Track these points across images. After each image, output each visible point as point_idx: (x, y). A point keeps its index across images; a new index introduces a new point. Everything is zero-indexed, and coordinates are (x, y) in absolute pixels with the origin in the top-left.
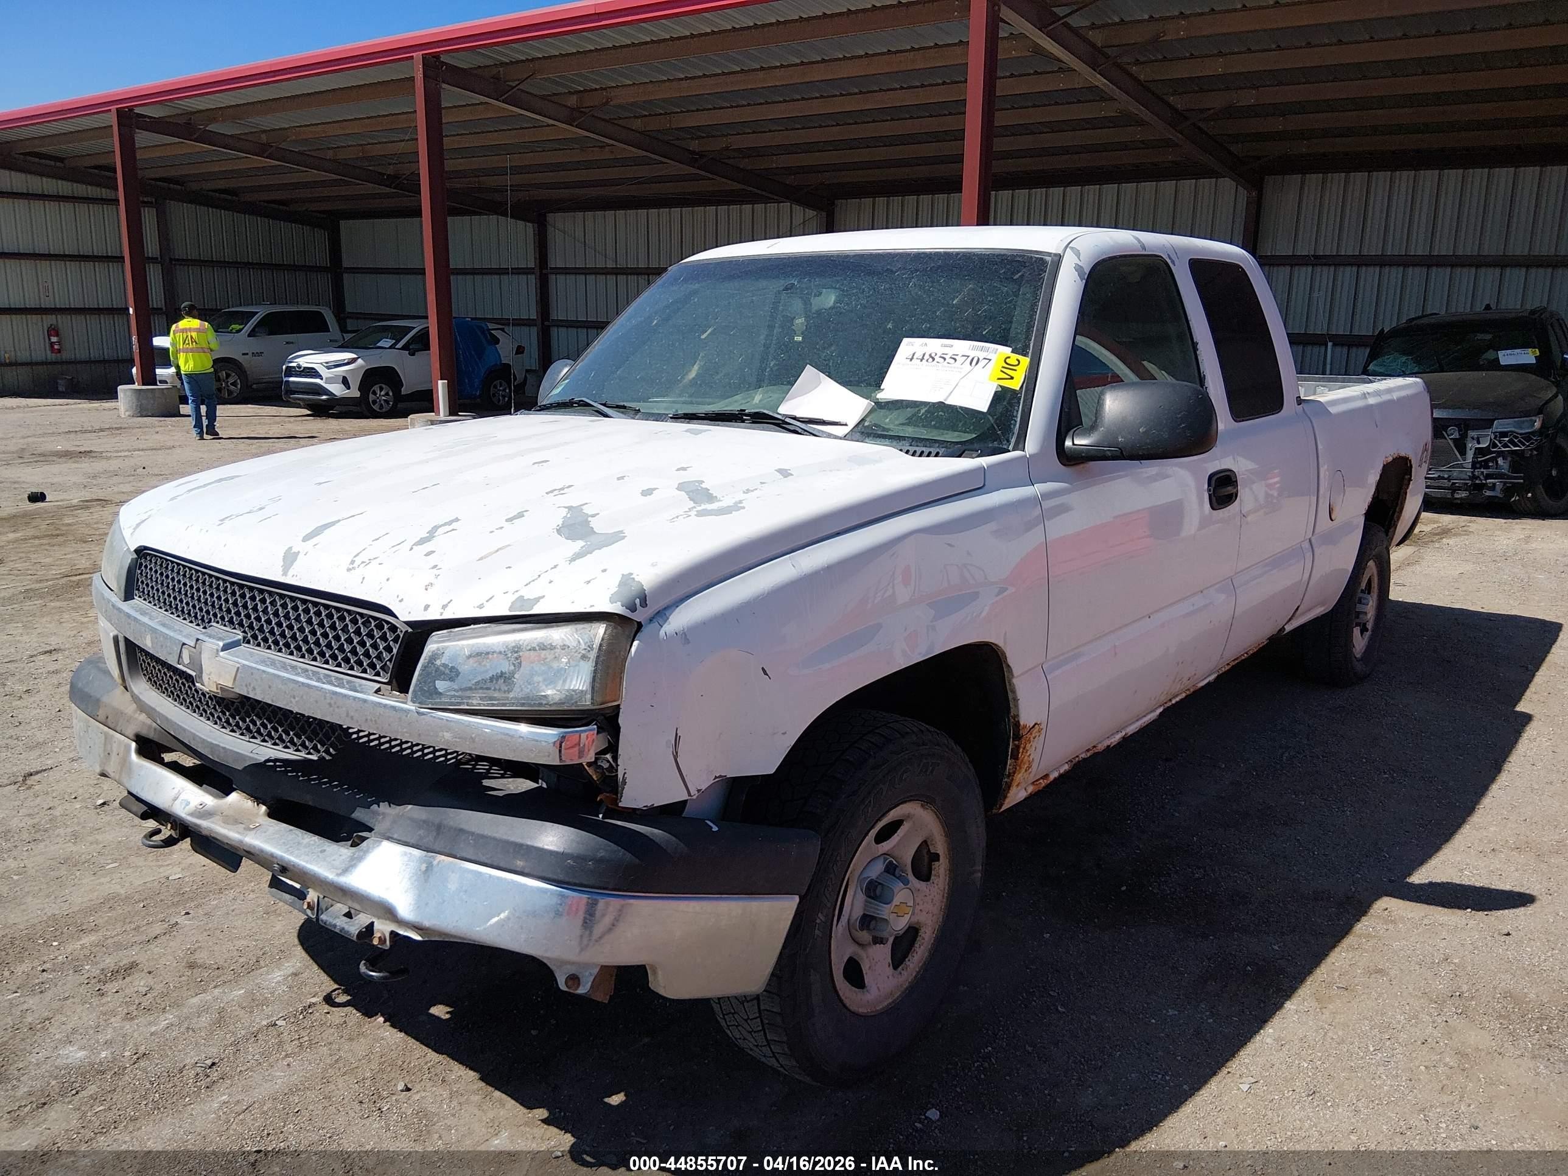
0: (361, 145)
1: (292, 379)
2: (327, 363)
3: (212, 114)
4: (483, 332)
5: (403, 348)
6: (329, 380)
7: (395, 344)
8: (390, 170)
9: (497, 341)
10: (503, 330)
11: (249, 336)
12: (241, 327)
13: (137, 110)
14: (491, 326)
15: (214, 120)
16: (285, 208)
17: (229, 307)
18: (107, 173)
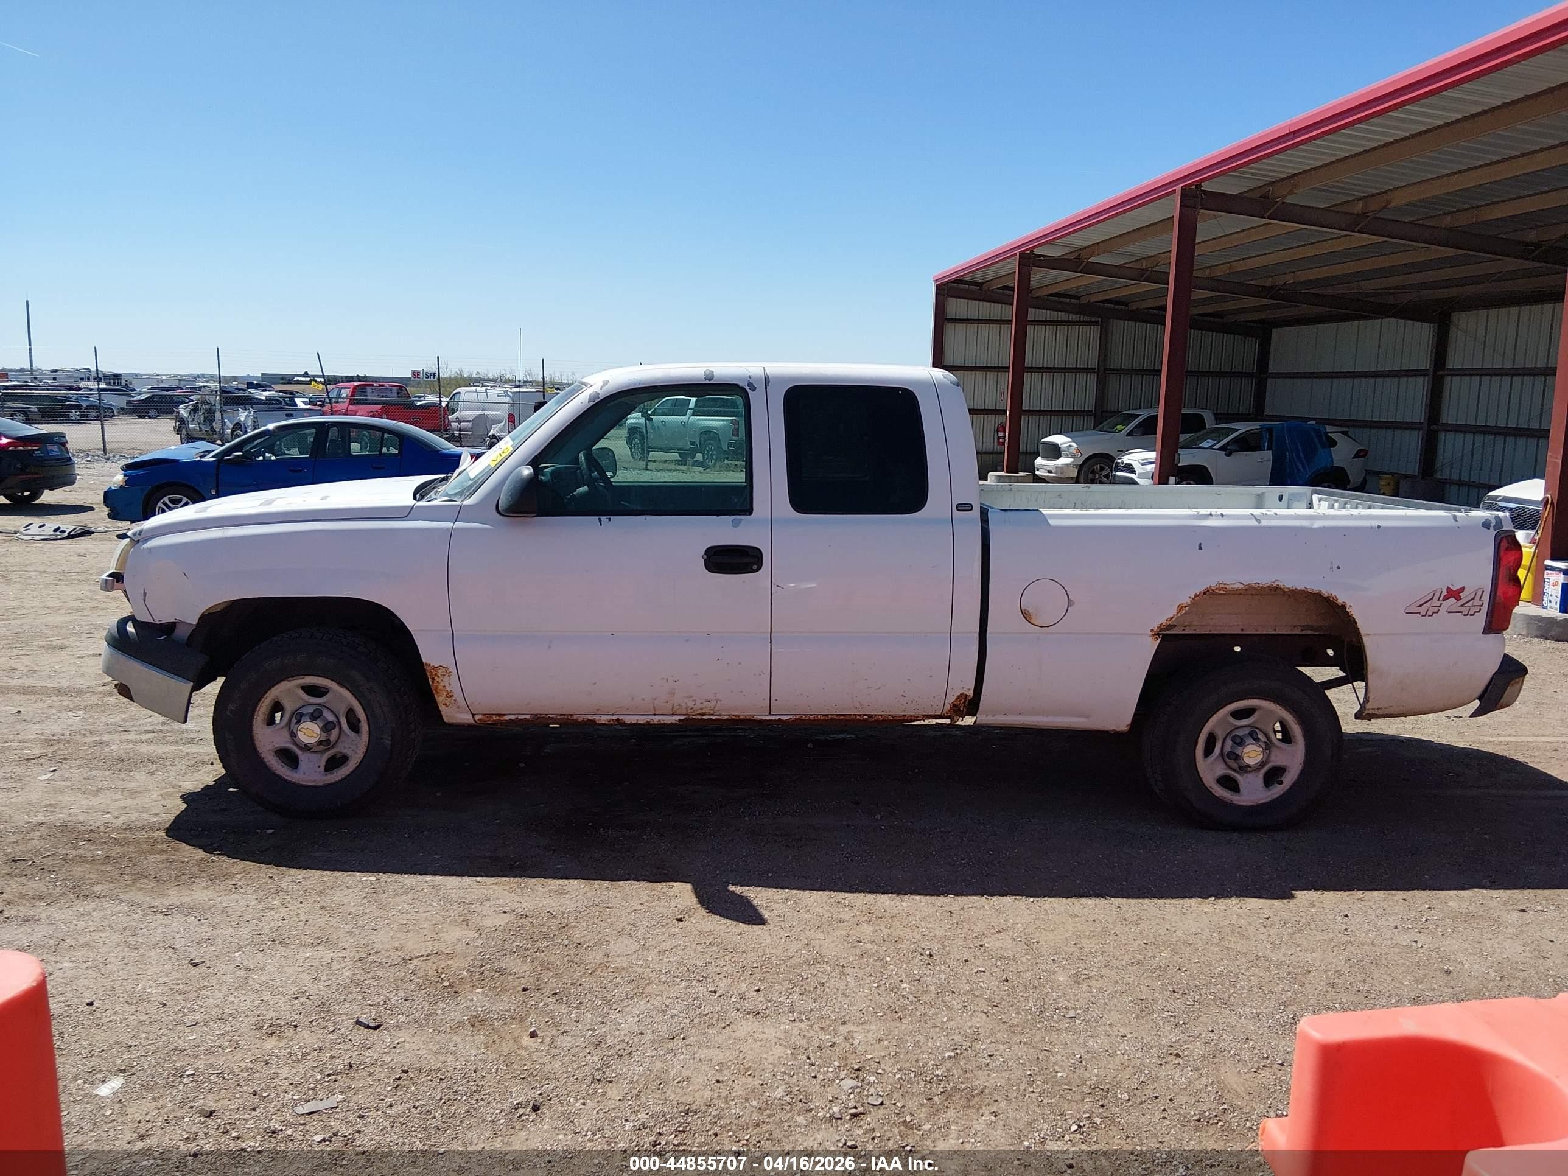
0: (1229, 263)
1: (1118, 473)
2: (1143, 460)
3: (1093, 249)
4: (1319, 436)
5: (1220, 449)
6: (1141, 476)
7: (1214, 445)
8: (1268, 283)
9: (1333, 443)
10: (1345, 433)
11: (1127, 435)
12: (1123, 427)
13: (1036, 251)
14: (1329, 428)
15: (1092, 255)
16: (1219, 320)
17: (1129, 410)
18: (1064, 300)
